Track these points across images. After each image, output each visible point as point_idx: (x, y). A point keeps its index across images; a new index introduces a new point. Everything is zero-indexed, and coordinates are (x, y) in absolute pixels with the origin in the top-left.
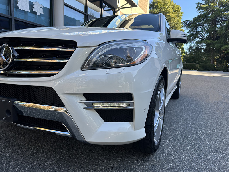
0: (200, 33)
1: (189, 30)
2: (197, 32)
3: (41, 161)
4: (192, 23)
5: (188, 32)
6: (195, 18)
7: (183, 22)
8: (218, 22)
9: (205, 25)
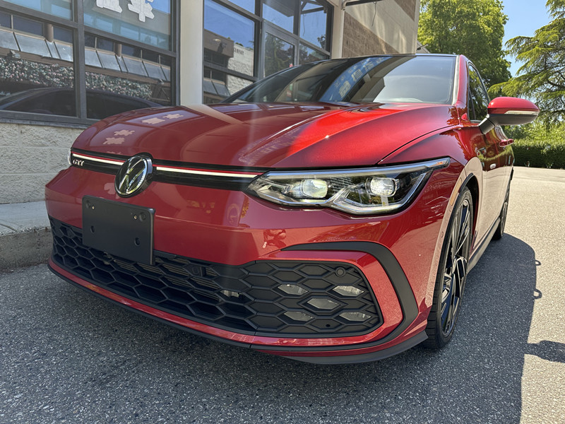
0: (556, 69)
2: (546, 67)
3: (135, 382)
4: (533, 44)
5: (522, 68)
6: (543, 28)
7: (510, 41)
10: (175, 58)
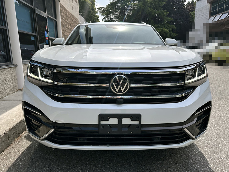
0: (114, 20)
1: (104, 17)
2: (111, 19)
4: (106, 10)
5: (104, 19)
6: (108, 5)
7: (98, 8)
8: (126, 10)
9: (117, 13)
10: (6, 29)
